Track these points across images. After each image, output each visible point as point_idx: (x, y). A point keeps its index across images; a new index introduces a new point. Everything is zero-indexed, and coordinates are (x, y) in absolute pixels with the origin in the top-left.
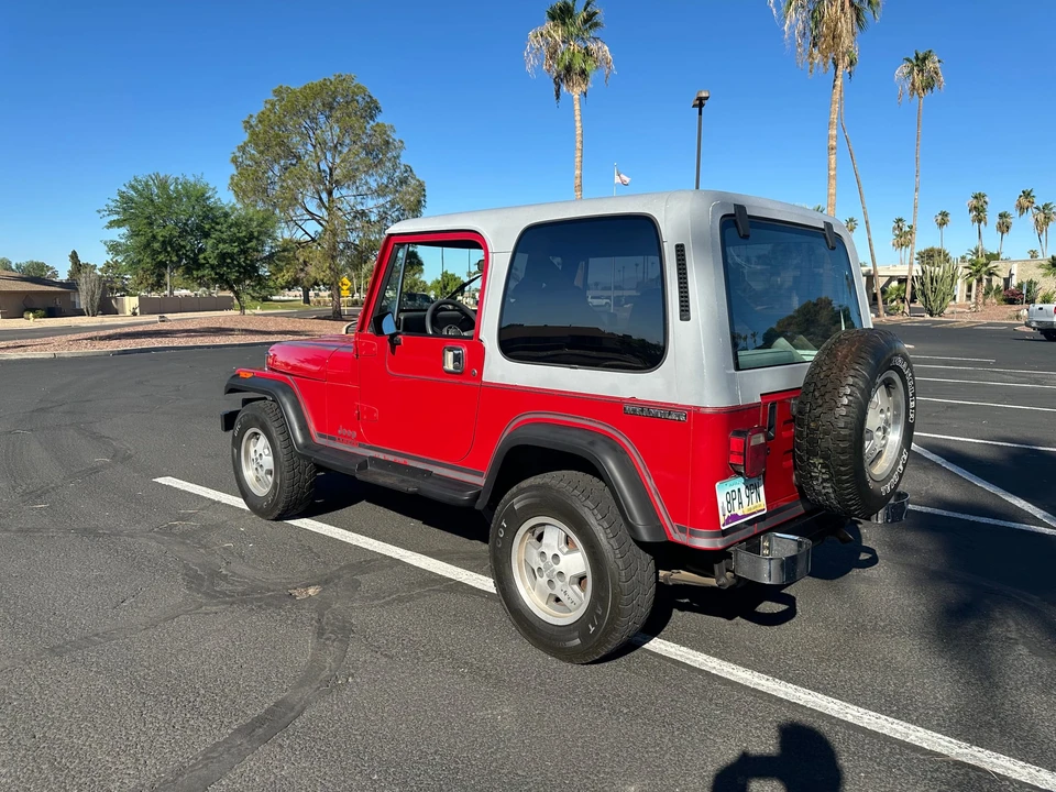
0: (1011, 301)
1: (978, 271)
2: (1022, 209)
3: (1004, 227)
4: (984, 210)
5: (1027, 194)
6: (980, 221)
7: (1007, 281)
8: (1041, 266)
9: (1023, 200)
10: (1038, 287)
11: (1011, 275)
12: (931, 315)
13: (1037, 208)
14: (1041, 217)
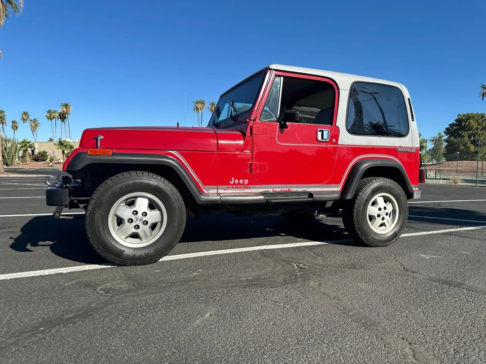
0: (37, 160)
1: (25, 145)
2: (24, 120)
3: (15, 127)
4: (4, 119)
5: (25, 113)
6: (3, 123)
7: (33, 151)
8: (55, 144)
9: (24, 116)
10: (48, 154)
11: (35, 149)
12: (7, 166)
13: (31, 120)
14: (33, 124)
